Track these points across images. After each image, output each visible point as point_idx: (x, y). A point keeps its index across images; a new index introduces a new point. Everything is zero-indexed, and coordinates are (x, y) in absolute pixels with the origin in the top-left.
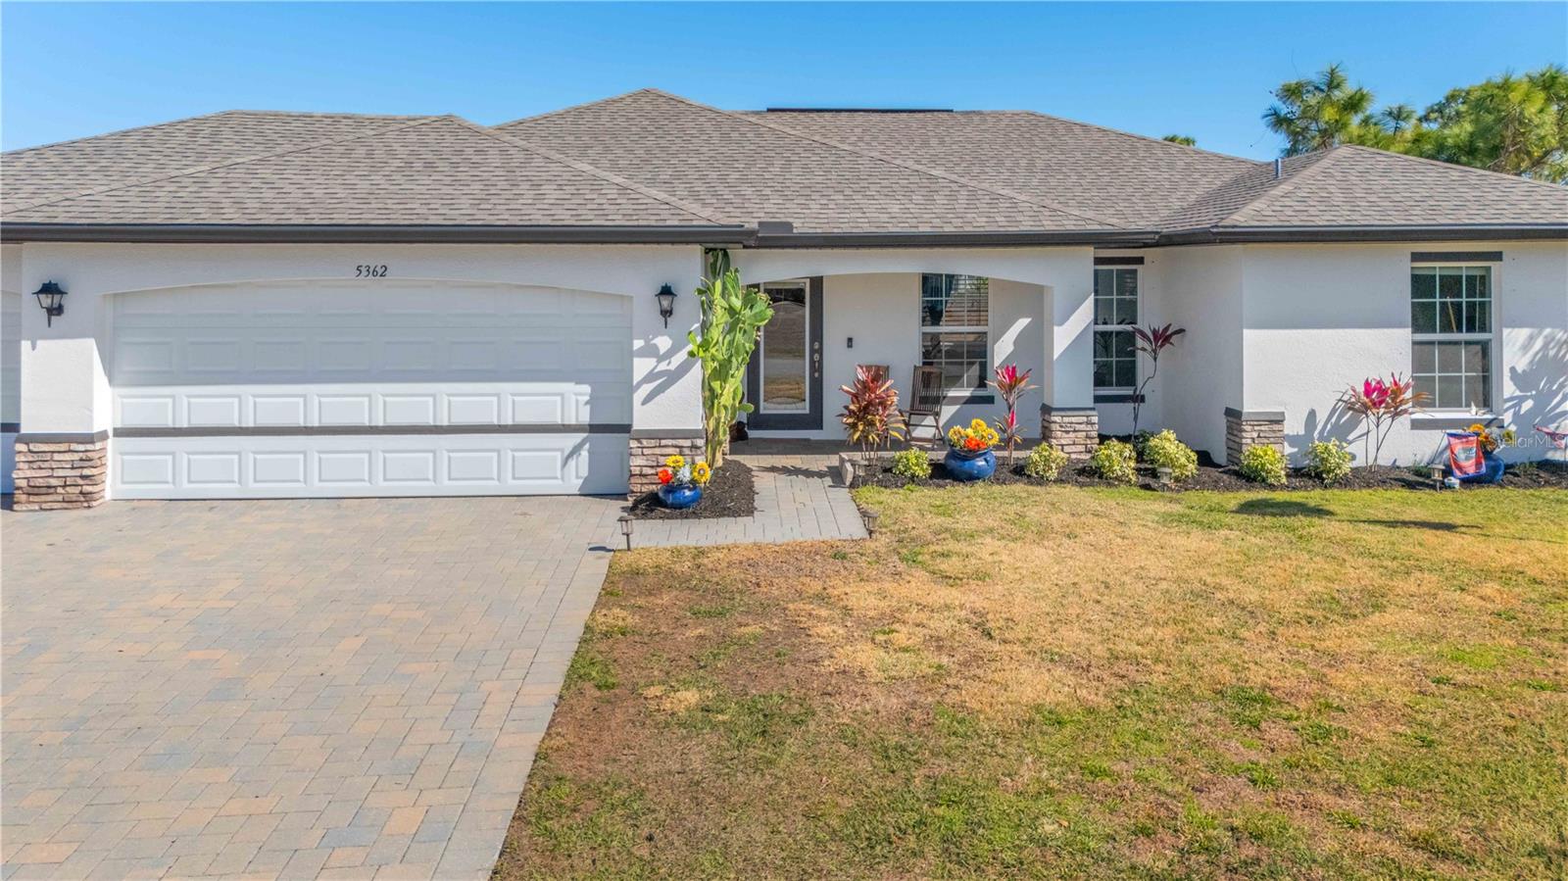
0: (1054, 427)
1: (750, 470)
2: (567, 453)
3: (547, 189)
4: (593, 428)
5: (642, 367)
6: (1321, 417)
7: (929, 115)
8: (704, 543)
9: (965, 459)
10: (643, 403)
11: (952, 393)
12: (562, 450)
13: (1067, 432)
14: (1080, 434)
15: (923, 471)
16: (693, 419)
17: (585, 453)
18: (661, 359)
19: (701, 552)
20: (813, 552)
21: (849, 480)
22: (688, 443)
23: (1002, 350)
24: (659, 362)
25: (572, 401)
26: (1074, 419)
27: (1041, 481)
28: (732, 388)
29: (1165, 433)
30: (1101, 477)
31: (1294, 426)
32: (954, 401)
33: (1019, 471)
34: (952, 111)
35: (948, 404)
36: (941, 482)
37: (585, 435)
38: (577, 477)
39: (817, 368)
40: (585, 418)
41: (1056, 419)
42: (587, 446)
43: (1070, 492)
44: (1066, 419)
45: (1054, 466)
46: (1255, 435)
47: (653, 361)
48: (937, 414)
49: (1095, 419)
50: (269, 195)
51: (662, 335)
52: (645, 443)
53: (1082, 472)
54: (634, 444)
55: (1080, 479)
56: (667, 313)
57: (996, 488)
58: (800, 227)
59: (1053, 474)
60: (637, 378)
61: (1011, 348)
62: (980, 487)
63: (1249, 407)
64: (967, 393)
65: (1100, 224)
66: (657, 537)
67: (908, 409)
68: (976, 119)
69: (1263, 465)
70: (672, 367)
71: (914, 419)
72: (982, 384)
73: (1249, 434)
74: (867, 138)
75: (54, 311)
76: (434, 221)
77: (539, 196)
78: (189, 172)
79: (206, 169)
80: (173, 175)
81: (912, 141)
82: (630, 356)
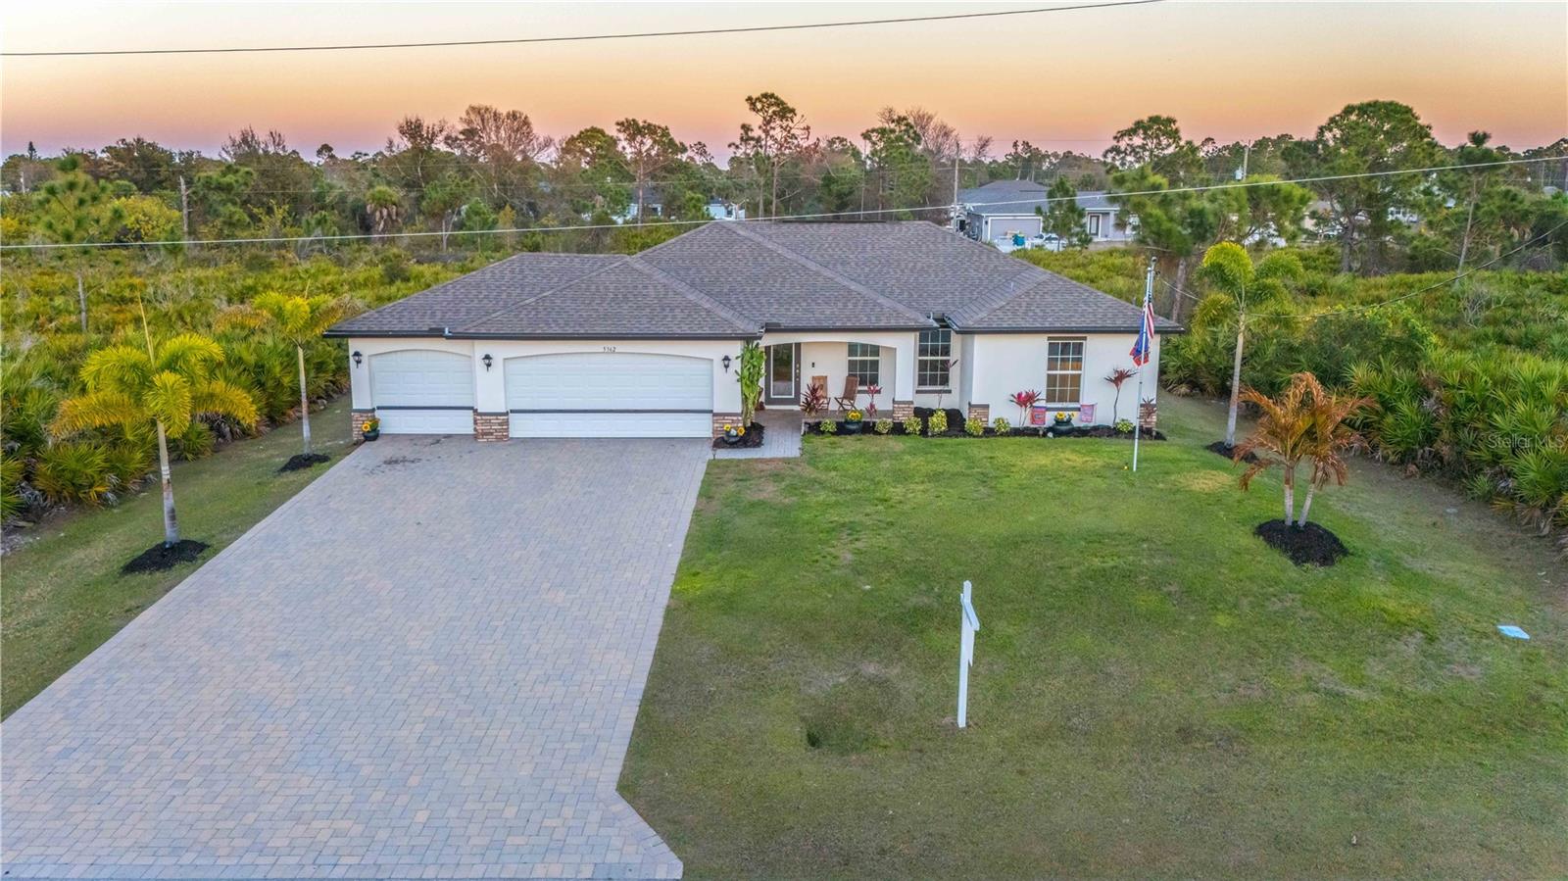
0: (895, 409)
1: (763, 427)
3: (677, 311)
4: (698, 411)
8: (743, 457)
11: (861, 388)
12: (685, 420)
13: (901, 411)
14: (906, 412)
15: (833, 430)
16: (738, 409)
19: (741, 461)
20: (778, 461)
21: (802, 432)
22: (735, 418)
26: (904, 406)
27: (881, 433)
28: (754, 395)
29: (940, 413)
30: (905, 432)
37: (694, 414)
39: (798, 376)
41: (896, 406)
44: (900, 406)
46: (976, 414)
49: (912, 406)
50: (565, 316)
51: (725, 375)
52: (721, 418)
54: (714, 418)
56: (727, 366)
57: (860, 436)
59: (885, 431)
60: (715, 391)
63: (975, 402)
64: (867, 388)
66: (725, 456)
69: (973, 427)
74: (834, 245)
75: (489, 365)
76: (635, 331)
77: (674, 317)
78: (527, 302)
79: (533, 299)
80: (522, 304)
81: (857, 247)
82: (712, 383)
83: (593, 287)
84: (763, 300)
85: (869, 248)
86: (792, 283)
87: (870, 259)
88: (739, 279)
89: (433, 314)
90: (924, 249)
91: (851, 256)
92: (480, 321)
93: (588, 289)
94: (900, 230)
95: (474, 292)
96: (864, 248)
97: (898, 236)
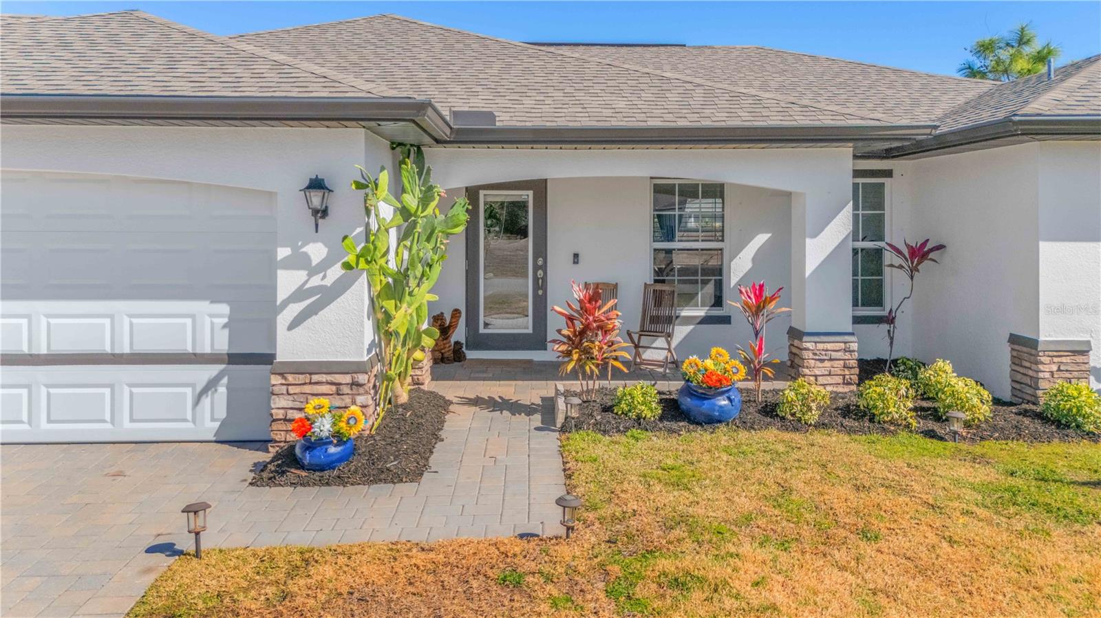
0: (806, 354)
1: (447, 404)
2: (199, 389)
4: (234, 359)
5: (288, 282)
7: (662, 49)
9: (703, 397)
10: (290, 328)
11: (686, 312)
12: (193, 386)
13: (822, 361)
14: (836, 364)
15: (651, 411)
16: (356, 349)
17: (222, 390)
18: (313, 271)
19: (306, 562)
20: (474, 568)
21: (560, 419)
23: (739, 267)
24: (310, 275)
25: (206, 324)
26: (829, 346)
27: (797, 425)
28: (410, 309)
29: (940, 363)
30: (871, 420)
32: (688, 320)
33: (770, 411)
34: (685, 46)
35: (681, 324)
36: (674, 425)
37: (222, 367)
38: (213, 419)
39: (541, 285)
40: (223, 346)
41: (809, 345)
42: (225, 380)
43: (835, 440)
44: (820, 346)
45: (813, 405)
46: (1054, 368)
47: (301, 275)
48: (669, 336)
49: (855, 346)
51: (315, 241)
52: (291, 378)
53: (846, 411)
54: (276, 380)
55: (846, 422)
56: (319, 213)
57: (743, 435)
58: (504, 120)
59: (813, 416)
60: (281, 296)
61: (749, 265)
62: (722, 436)
64: (701, 312)
65: (862, 118)
67: (638, 329)
68: (708, 51)
69: (1079, 409)
70: (328, 282)
71: (645, 341)
72: (718, 302)
73: (1047, 367)
82: (272, 266)
97: (714, 57)
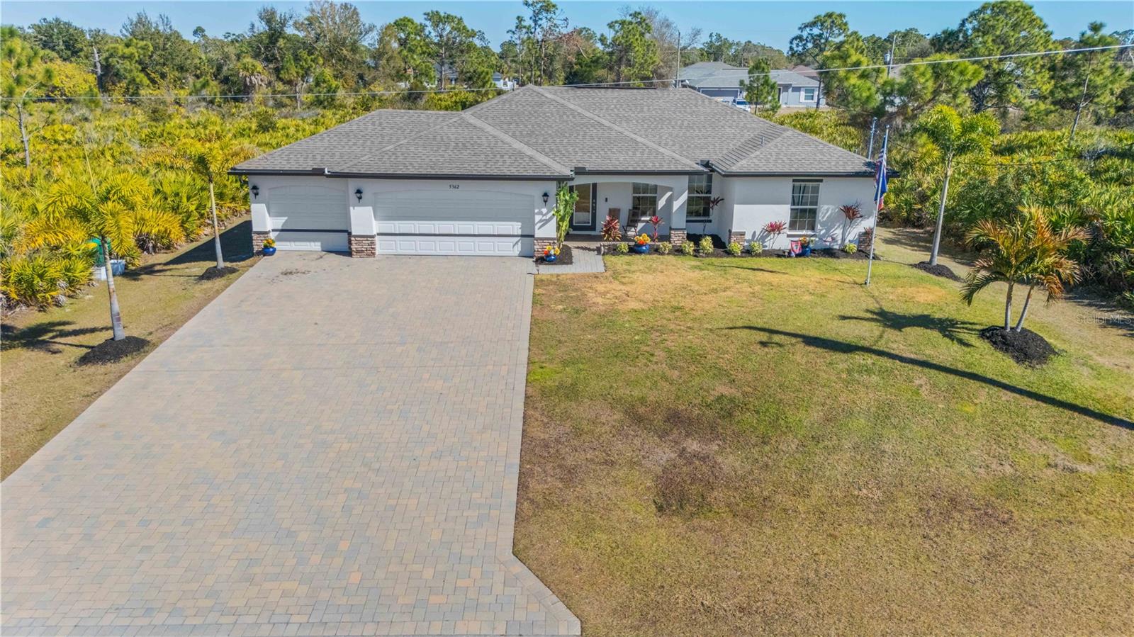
0: (672, 235)
1: (570, 248)
2: (514, 243)
3: (506, 157)
4: (522, 236)
5: (538, 218)
6: (757, 234)
8: (560, 273)
9: (639, 246)
10: (539, 229)
11: (643, 219)
13: (676, 236)
14: (680, 237)
15: (626, 250)
16: (554, 235)
17: (519, 244)
18: (544, 215)
19: (558, 275)
20: (589, 276)
21: (602, 252)
22: (552, 242)
23: (661, 203)
25: (515, 227)
26: (679, 232)
27: (663, 254)
28: (565, 225)
29: (707, 238)
30: (681, 253)
31: (748, 236)
32: (643, 221)
33: (656, 250)
35: (641, 223)
36: (631, 253)
37: (520, 238)
38: (518, 251)
39: (594, 209)
40: (520, 232)
41: (673, 232)
42: (520, 241)
43: (671, 258)
44: (676, 232)
45: (668, 248)
46: (735, 239)
47: (541, 216)
48: (635, 227)
49: (685, 232)
50: (418, 160)
51: (544, 208)
52: (539, 241)
53: (677, 251)
54: (535, 241)
55: (675, 253)
56: (545, 201)
57: (648, 256)
58: (589, 167)
59: (667, 251)
60: (536, 221)
61: (663, 203)
62: (643, 256)
63: (733, 231)
64: (648, 219)
66: (546, 271)
67: (626, 224)
68: (666, 94)
69: (734, 249)
70: (547, 218)
72: (654, 214)
73: (733, 239)
74: (618, 106)
75: (360, 198)
76: (475, 173)
77: (504, 162)
78: (388, 148)
79: (392, 147)
80: (384, 149)
81: (636, 108)
82: (534, 214)
83: (438, 138)
84: (570, 149)
85: (645, 108)
86: (591, 136)
87: (647, 117)
88: (550, 132)
89: (314, 158)
90: (688, 110)
91: (633, 115)
92: (351, 163)
93: (434, 139)
94: (669, 95)
95: (345, 140)
96: (642, 109)
97: (667, 100)
